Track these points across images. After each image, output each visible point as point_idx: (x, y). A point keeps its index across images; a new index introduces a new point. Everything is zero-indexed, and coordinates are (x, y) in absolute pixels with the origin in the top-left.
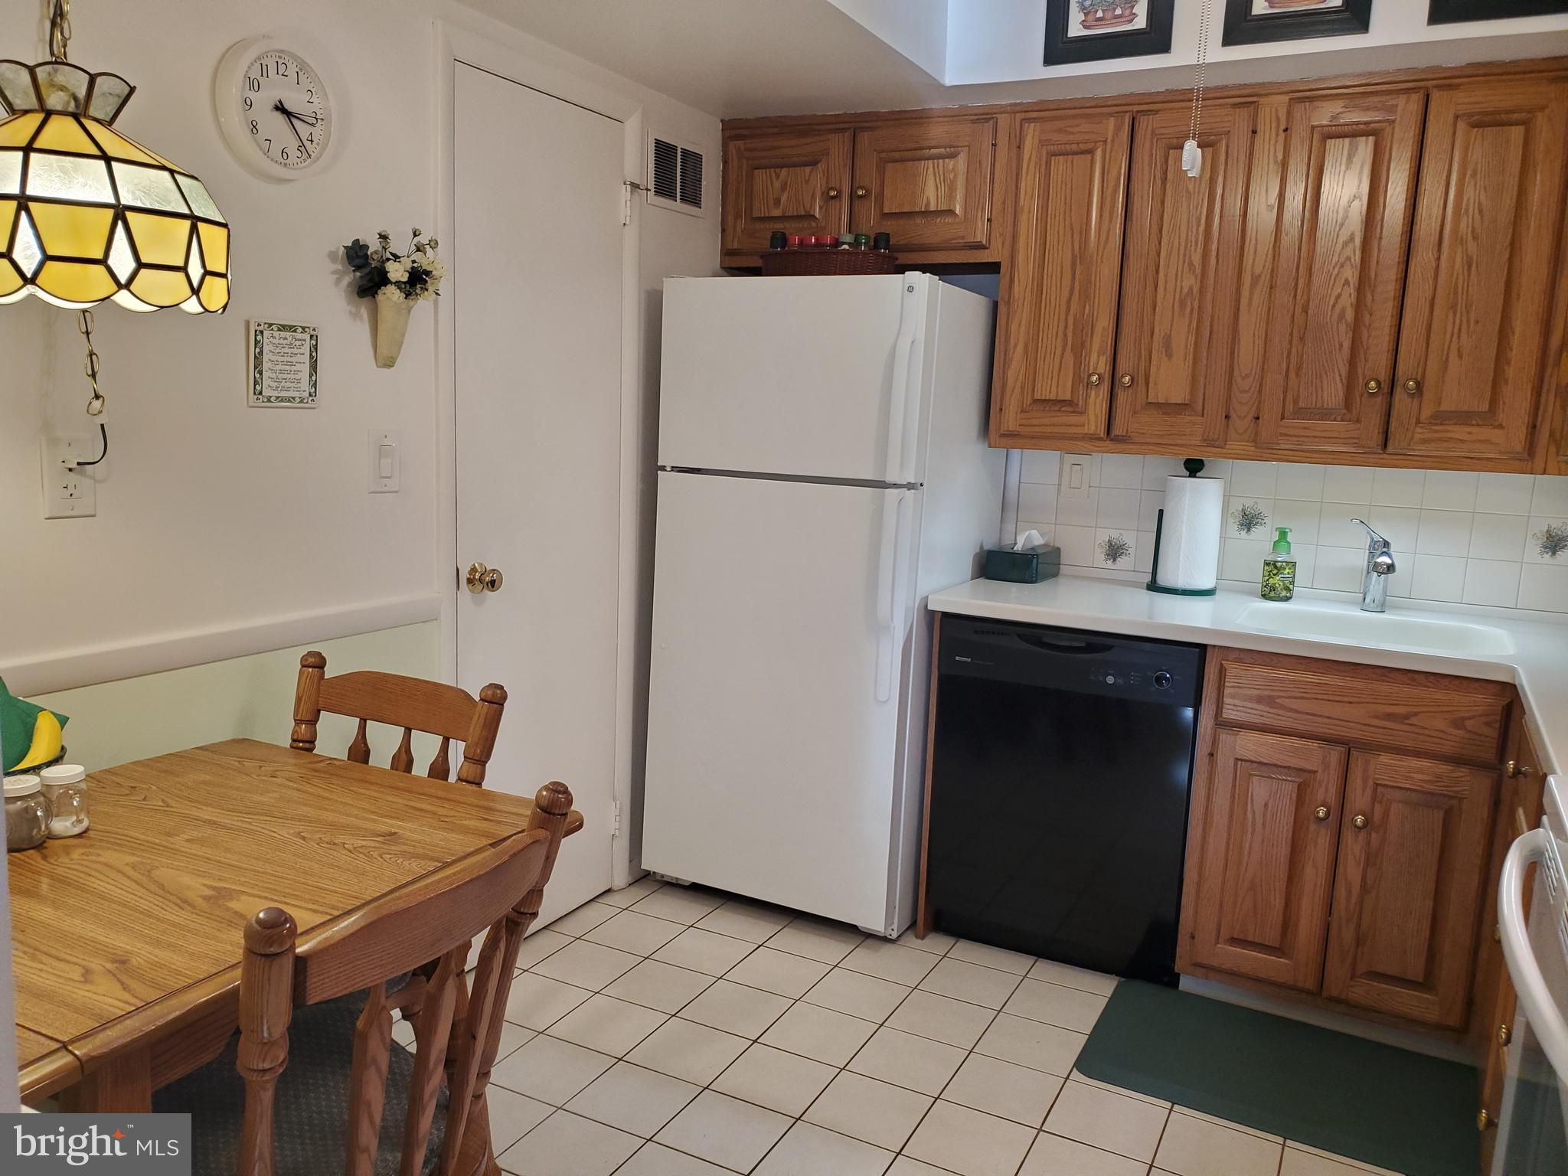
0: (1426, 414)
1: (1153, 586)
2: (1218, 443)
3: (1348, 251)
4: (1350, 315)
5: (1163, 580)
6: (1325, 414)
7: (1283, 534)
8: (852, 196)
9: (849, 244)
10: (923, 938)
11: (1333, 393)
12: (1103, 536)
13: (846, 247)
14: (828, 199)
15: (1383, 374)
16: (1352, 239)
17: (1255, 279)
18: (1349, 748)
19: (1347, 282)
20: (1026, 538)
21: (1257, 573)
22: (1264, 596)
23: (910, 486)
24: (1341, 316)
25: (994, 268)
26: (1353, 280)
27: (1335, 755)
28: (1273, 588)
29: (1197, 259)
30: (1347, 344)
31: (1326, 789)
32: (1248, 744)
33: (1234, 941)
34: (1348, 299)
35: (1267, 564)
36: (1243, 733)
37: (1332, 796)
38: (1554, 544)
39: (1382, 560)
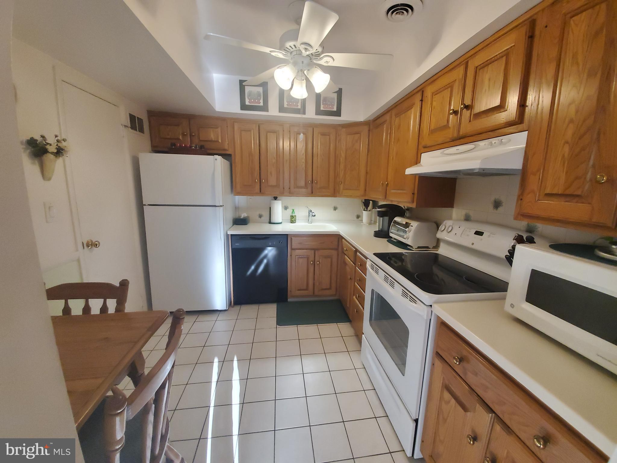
0: (318, 187)
1: (270, 223)
2: (282, 194)
3: (303, 157)
4: (304, 168)
5: (272, 221)
6: (302, 187)
7: (293, 210)
8: (190, 135)
9: (194, 147)
10: (233, 307)
11: (302, 183)
12: (258, 213)
13: (194, 148)
14: (183, 135)
15: (311, 180)
16: (303, 154)
17: (286, 161)
18: (315, 250)
19: (303, 162)
20: (243, 215)
21: (289, 218)
22: (291, 223)
23: (221, 206)
25: (230, 155)
26: (304, 162)
27: (313, 252)
28: (292, 221)
29: (275, 156)
30: (304, 174)
31: (312, 258)
32: (298, 252)
33: (299, 290)
34: (304, 166)
35: (291, 216)
36: (296, 250)
37: (313, 259)
38: (335, 209)
39: (313, 214)
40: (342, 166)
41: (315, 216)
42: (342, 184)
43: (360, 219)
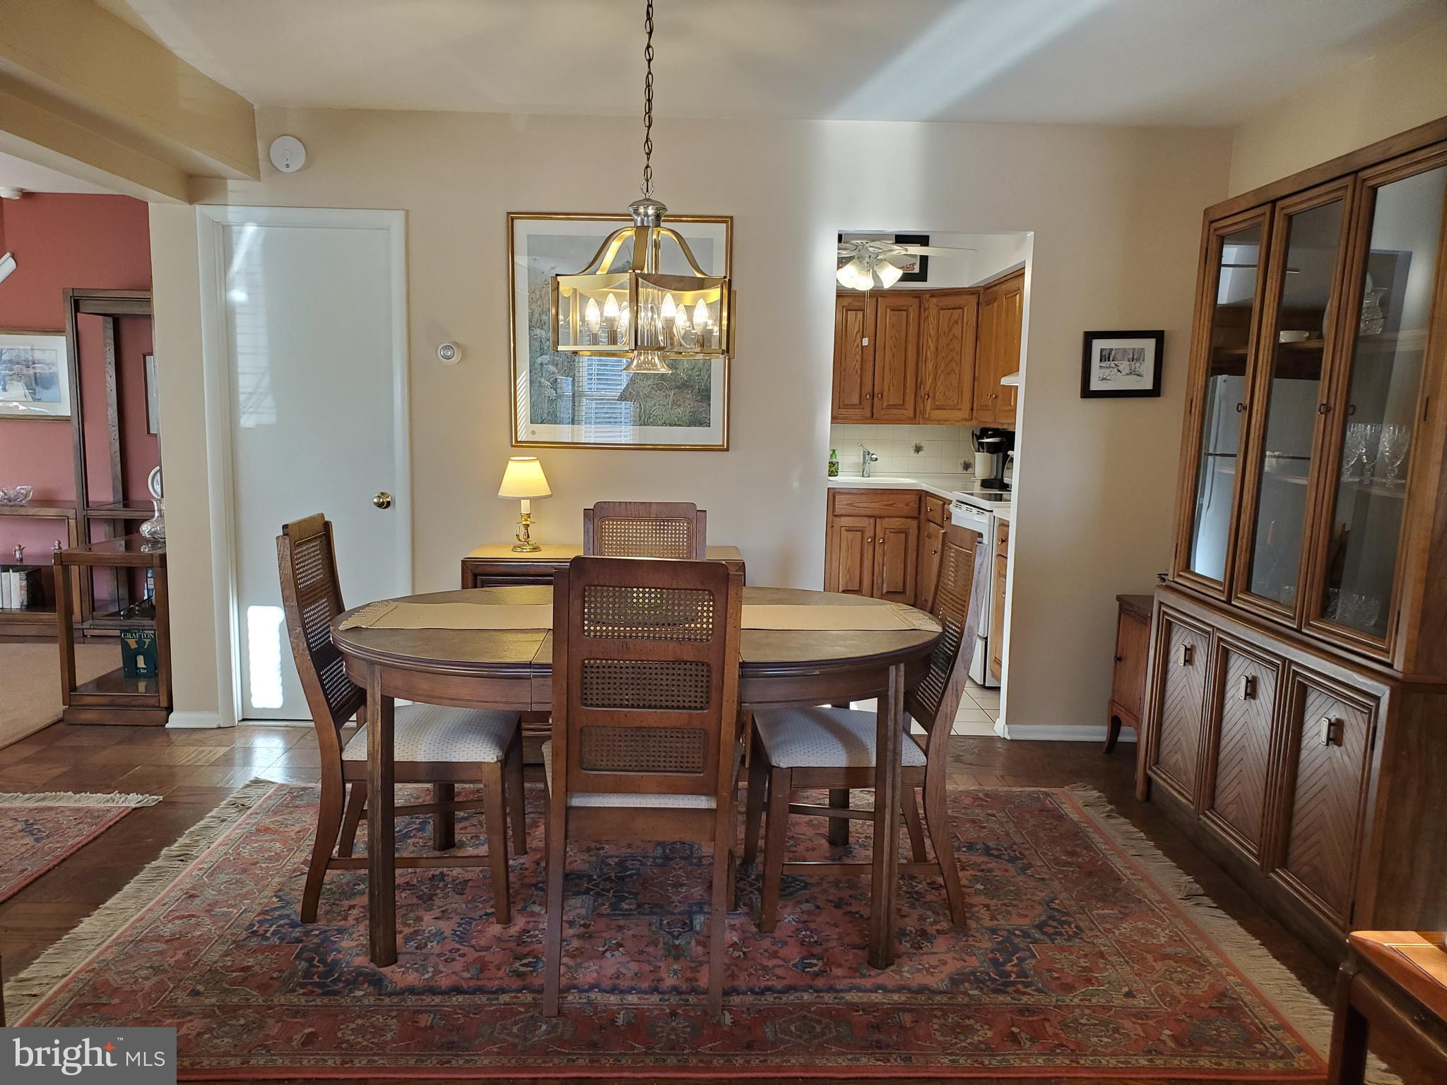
0: (884, 405)
3: (857, 350)
4: (859, 371)
6: (853, 406)
7: (834, 451)
11: (855, 400)
15: (871, 391)
18: (875, 518)
19: (857, 360)
24: (857, 372)
26: (860, 360)
27: (872, 520)
28: (832, 472)
30: (859, 382)
31: (869, 533)
32: (846, 521)
34: (858, 367)
36: (843, 518)
37: (872, 534)
38: (918, 449)
39: (874, 456)
40: (930, 366)
41: (876, 459)
42: (929, 400)
43: (970, 470)
